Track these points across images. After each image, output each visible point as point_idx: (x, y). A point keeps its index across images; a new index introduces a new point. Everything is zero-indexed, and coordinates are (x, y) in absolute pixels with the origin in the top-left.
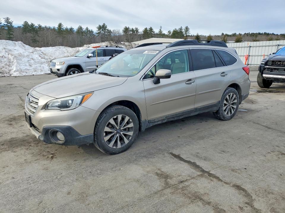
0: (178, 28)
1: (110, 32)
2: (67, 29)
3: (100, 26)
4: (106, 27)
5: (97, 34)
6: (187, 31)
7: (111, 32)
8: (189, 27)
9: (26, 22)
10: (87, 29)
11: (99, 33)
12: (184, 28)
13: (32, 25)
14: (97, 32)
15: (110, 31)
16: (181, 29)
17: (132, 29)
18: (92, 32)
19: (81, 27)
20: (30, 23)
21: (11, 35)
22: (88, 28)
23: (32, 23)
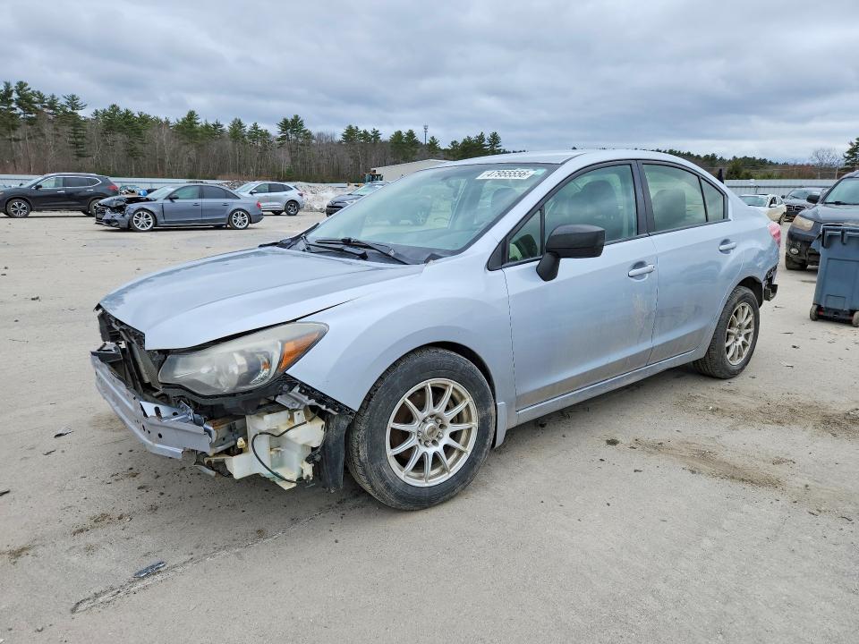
0: (474, 135)
1: (308, 135)
2: (207, 126)
3: (286, 121)
4: (301, 125)
5: (279, 140)
6: (495, 143)
7: (313, 138)
8: (499, 134)
9: (114, 106)
10: (255, 127)
11: (283, 138)
12: (487, 136)
13: (128, 115)
14: (279, 136)
15: (310, 133)
16: (481, 138)
17: (365, 132)
18: (266, 134)
19: (240, 123)
20: (123, 109)
21: (79, 137)
22: (259, 125)
23: (129, 109)
